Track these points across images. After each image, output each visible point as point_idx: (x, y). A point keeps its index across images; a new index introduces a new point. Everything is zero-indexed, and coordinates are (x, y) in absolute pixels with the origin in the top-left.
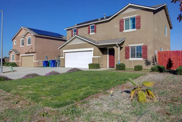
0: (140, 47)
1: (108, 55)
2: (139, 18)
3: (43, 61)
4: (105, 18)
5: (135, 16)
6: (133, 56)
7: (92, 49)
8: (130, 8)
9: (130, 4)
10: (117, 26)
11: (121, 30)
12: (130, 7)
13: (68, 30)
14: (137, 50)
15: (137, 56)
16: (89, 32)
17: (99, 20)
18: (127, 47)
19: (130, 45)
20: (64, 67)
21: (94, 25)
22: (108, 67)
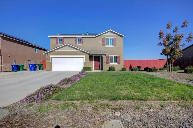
0: (116, 57)
1: (94, 61)
2: (115, 40)
3: (12, 66)
4: (88, 34)
5: (113, 38)
6: (112, 62)
7: (84, 56)
8: (110, 33)
9: (110, 30)
10: (101, 42)
11: (104, 45)
12: (110, 31)
13: (51, 38)
14: (114, 59)
15: (115, 62)
16: (76, 43)
17: (83, 35)
18: (108, 56)
19: (110, 55)
20: (51, 70)
21: (81, 38)
22: (94, 69)
